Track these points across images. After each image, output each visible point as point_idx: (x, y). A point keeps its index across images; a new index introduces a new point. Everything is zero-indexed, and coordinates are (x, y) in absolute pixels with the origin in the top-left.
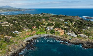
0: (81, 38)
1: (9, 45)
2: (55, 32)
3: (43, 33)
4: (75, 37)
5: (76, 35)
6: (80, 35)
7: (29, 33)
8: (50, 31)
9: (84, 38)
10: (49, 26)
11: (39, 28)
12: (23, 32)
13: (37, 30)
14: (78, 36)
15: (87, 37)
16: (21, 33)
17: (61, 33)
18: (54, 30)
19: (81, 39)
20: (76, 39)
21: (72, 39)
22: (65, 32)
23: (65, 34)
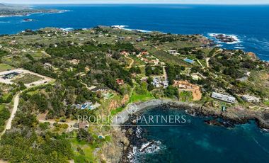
0: (247, 105)
1: (98, 149)
2: (180, 92)
3: (147, 98)
4: (233, 104)
5: (233, 99)
6: (241, 97)
7: (116, 103)
8: (164, 90)
9: (254, 103)
10: (153, 73)
11: (131, 84)
12: (101, 101)
13: (129, 90)
14: (239, 101)
15: (258, 99)
16: (97, 105)
17: (194, 95)
18: (174, 86)
19: (248, 108)
20: (238, 110)
21: (226, 108)
22: (203, 90)
23: (205, 98)
